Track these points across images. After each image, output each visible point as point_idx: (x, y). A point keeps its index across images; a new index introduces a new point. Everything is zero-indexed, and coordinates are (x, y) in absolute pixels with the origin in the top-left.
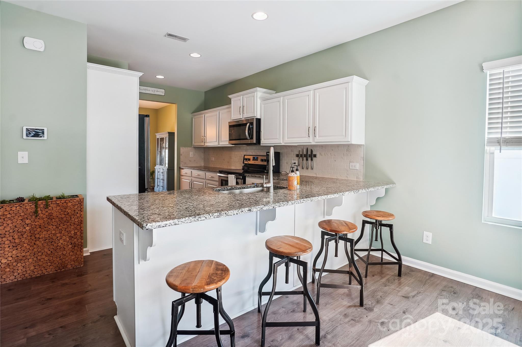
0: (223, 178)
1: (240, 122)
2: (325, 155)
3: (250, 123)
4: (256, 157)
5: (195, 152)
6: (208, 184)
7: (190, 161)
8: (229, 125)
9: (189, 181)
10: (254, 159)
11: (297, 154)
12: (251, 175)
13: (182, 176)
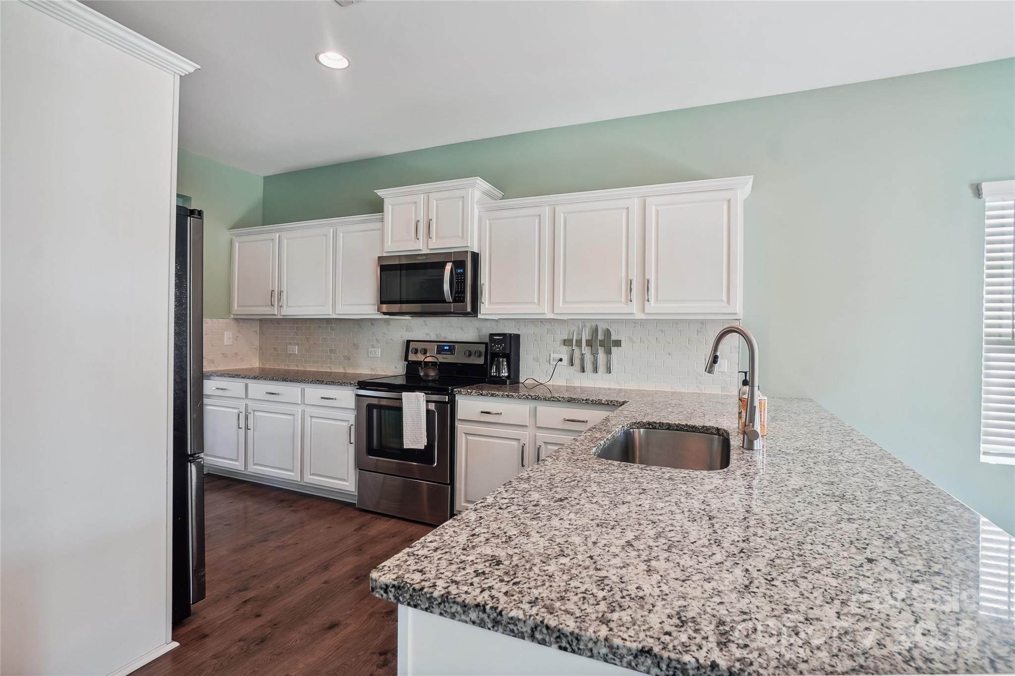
0: (375, 402)
1: (420, 258)
2: (644, 343)
3: (454, 262)
4: (447, 346)
5: (239, 331)
6: (311, 417)
7: (225, 355)
8: (381, 266)
9: (236, 411)
10: (440, 350)
11: (566, 338)
12: (476, 392)
13: (209, 396)
